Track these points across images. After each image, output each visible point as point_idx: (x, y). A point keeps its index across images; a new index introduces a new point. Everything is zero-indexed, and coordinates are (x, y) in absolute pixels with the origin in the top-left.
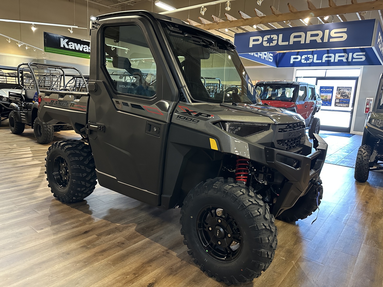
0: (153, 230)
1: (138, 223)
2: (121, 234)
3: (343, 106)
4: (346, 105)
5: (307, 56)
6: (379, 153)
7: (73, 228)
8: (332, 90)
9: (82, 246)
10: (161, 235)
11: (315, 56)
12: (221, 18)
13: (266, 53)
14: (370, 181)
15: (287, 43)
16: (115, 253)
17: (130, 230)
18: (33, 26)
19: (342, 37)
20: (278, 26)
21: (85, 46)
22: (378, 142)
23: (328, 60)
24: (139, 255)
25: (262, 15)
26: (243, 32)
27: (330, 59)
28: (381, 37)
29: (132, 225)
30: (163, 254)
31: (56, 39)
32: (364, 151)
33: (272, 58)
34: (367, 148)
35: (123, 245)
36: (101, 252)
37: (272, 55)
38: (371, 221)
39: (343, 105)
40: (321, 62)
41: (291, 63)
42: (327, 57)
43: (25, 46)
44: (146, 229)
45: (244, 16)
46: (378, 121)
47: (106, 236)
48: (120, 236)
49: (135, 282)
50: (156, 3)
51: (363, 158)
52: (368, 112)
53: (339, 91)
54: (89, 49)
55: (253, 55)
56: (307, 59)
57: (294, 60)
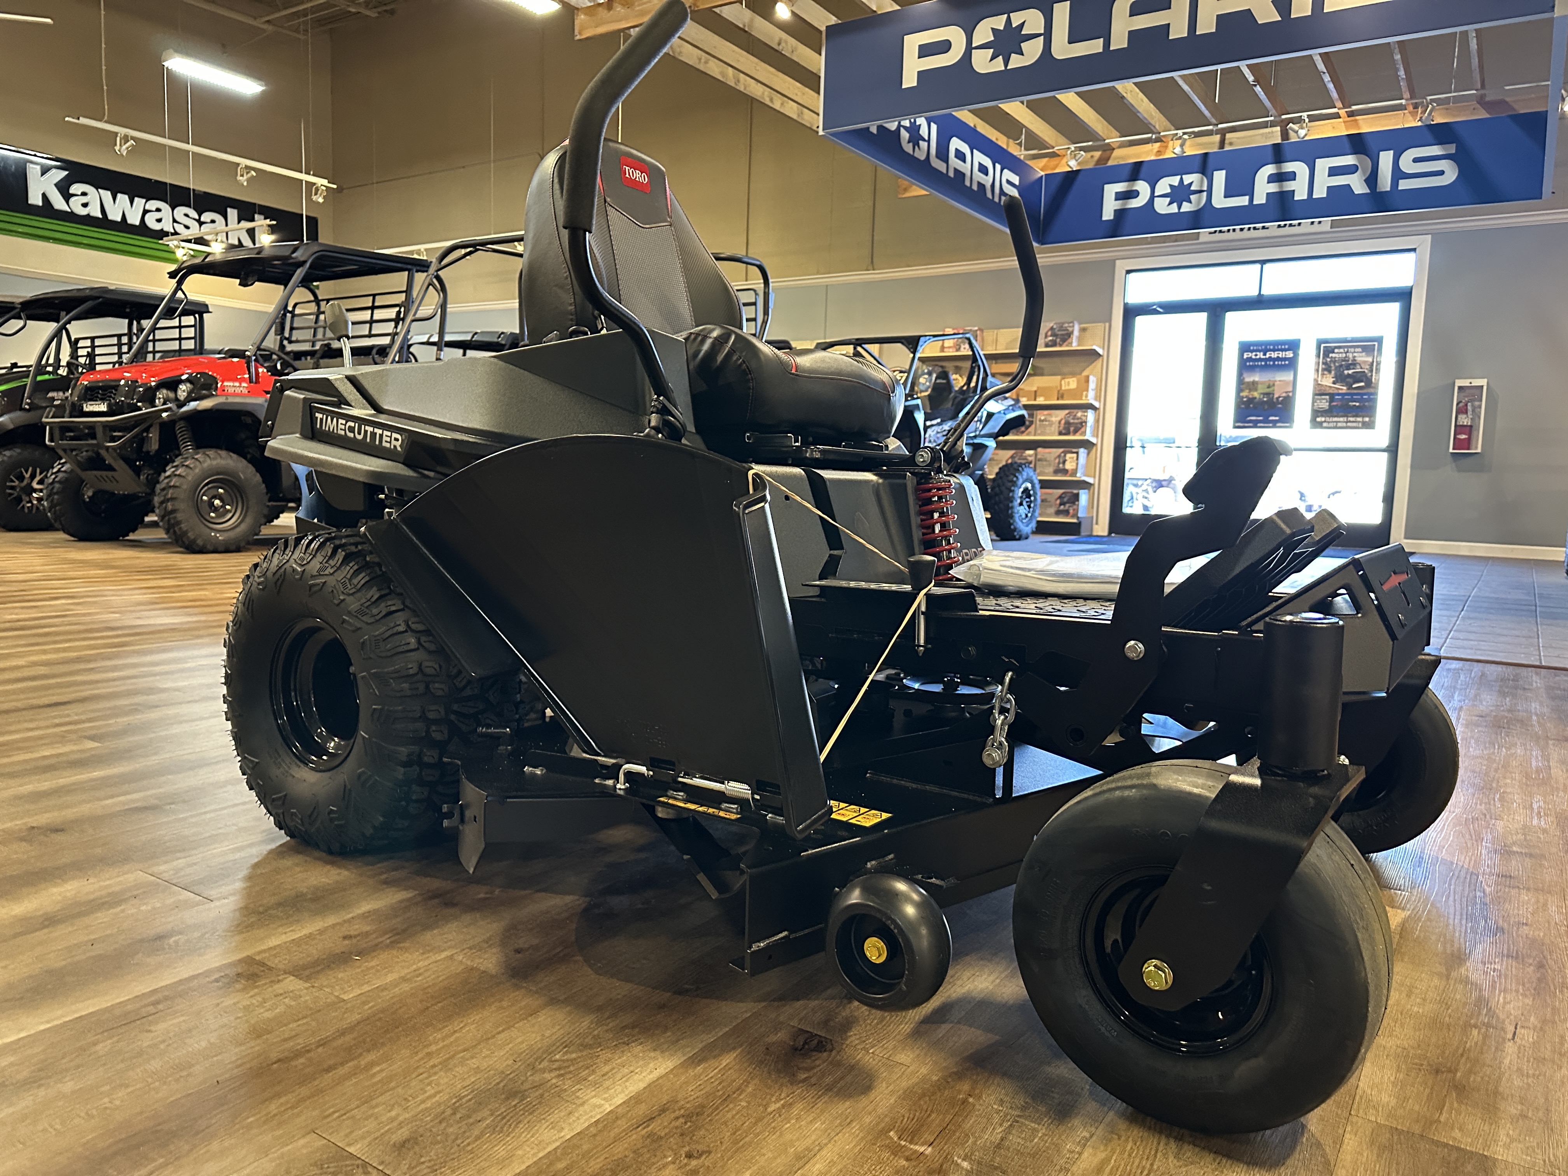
3: (1349, 424)
4: (1359, 419)
5: (1182, 179)
8: (1291, 356)
11: (1220, 177)
15: (1095, 46)
21: (153, 205)
23: (1281, 194)
27: (1289, 186)
33: (1014, 192)
37: (1016, 180)
39: (1350, 418)
40: (1247, 203)
41: (1104, 218)
42: (1272, 179)
52: (1467, 444)
53: (1328, 357)
54: (175, 221)
55: (923, 157)
56: (1179, 194)
57: (1120, 202)
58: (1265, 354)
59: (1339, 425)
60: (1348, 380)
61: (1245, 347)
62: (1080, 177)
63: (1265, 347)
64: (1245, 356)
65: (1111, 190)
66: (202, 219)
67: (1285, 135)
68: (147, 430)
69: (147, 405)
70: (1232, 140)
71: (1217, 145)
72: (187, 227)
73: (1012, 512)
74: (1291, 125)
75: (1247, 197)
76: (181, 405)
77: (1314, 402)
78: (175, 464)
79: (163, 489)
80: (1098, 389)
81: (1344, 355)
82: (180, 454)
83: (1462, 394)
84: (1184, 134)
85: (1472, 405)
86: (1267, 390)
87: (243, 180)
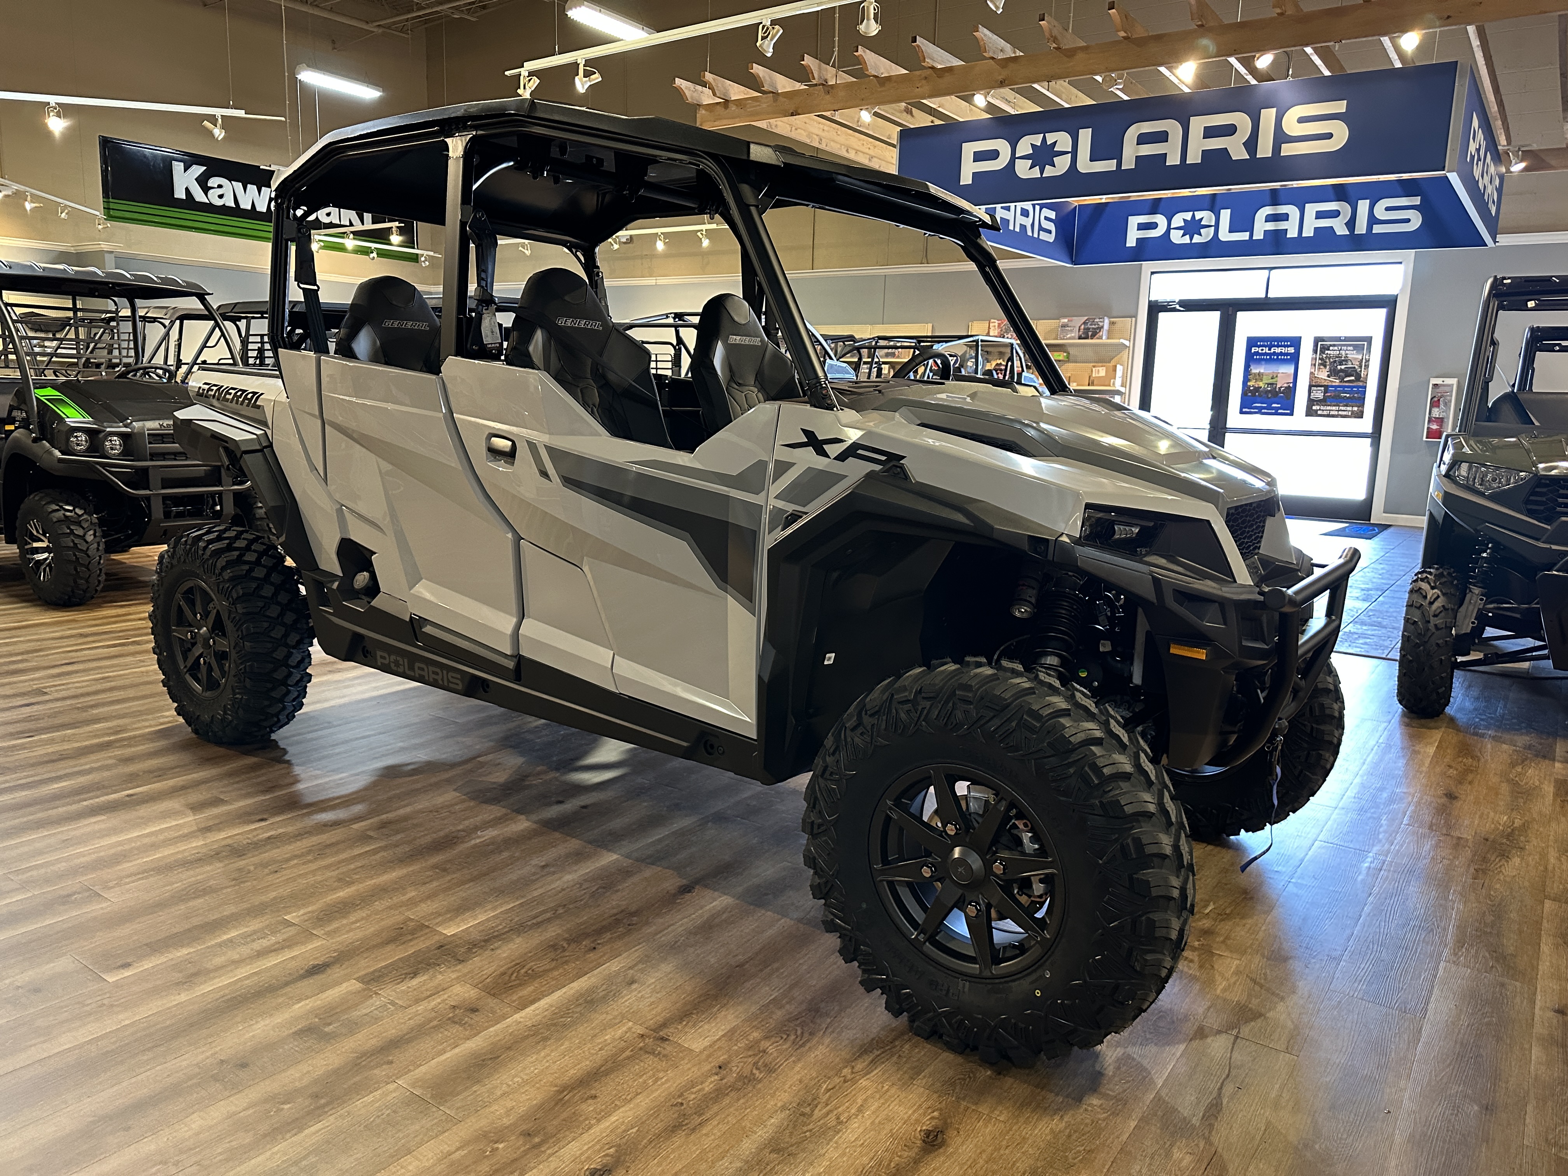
0: (595, 948)
1: (534, 921)
2: (466, 971)
3: (1340, 413)
4: (1349, 408)
5: (1194, 214)
6: (1489, 596)
7: (261, 954)
8: (1293, 351)
9: (300, 1027)
10: (630, 968)
11: (1226, 214)
12: (840, 66)
13: (1028, 205)
14: (1460, 709)
15: (1109, 165)
16: (444, 1051)
17: (499, 951)
18: (51, 114)
19: (1330, 136)
20: (1073, 98)
22: (1485, 555)
23: (1276, 232)
24: (543, 1054)
25: (1009, 51)
26: (932, 122)
27: (1282, 225)
28: (1480, 136)
29: (507, 932)
30: (641, 1044)
31: (154, 166)
32: (1431, 593)
33: (1051, 227)
34: (1444, 580)
35: (473, 1016)
36: (382, 1049)
37: (1052, 215)
38: (1472, 870)
39: (1341, 408)
40: (1247, 238)
41: (1128, 245)
42: (1270, 218)
43: (19, 196)
44: (565, 945)
45: (935, 56)
46: (1483, 469)
47: (398, 983)
48: (458, 978)
49: (535, 1167)
50: (571, 9)
51: (1429, 622)
52: (1439, 434)
53: (1324, 353)
56: (1191, 228)
57: (1142, 232)
58: (1270, 350)
59: (1332, 413)
60: (1341, 374)
61: (1252, 342)
62: (1108, 209)
63: (1271, 342)
64: (1253, 350)
65: (1134, 221)
75: (1248, 233)
77: (1311, 392)
80: (1124, 376)
81: (1338, 352)
83: (1435, 391)
85: (1444, 401)
86: (1271, 381)
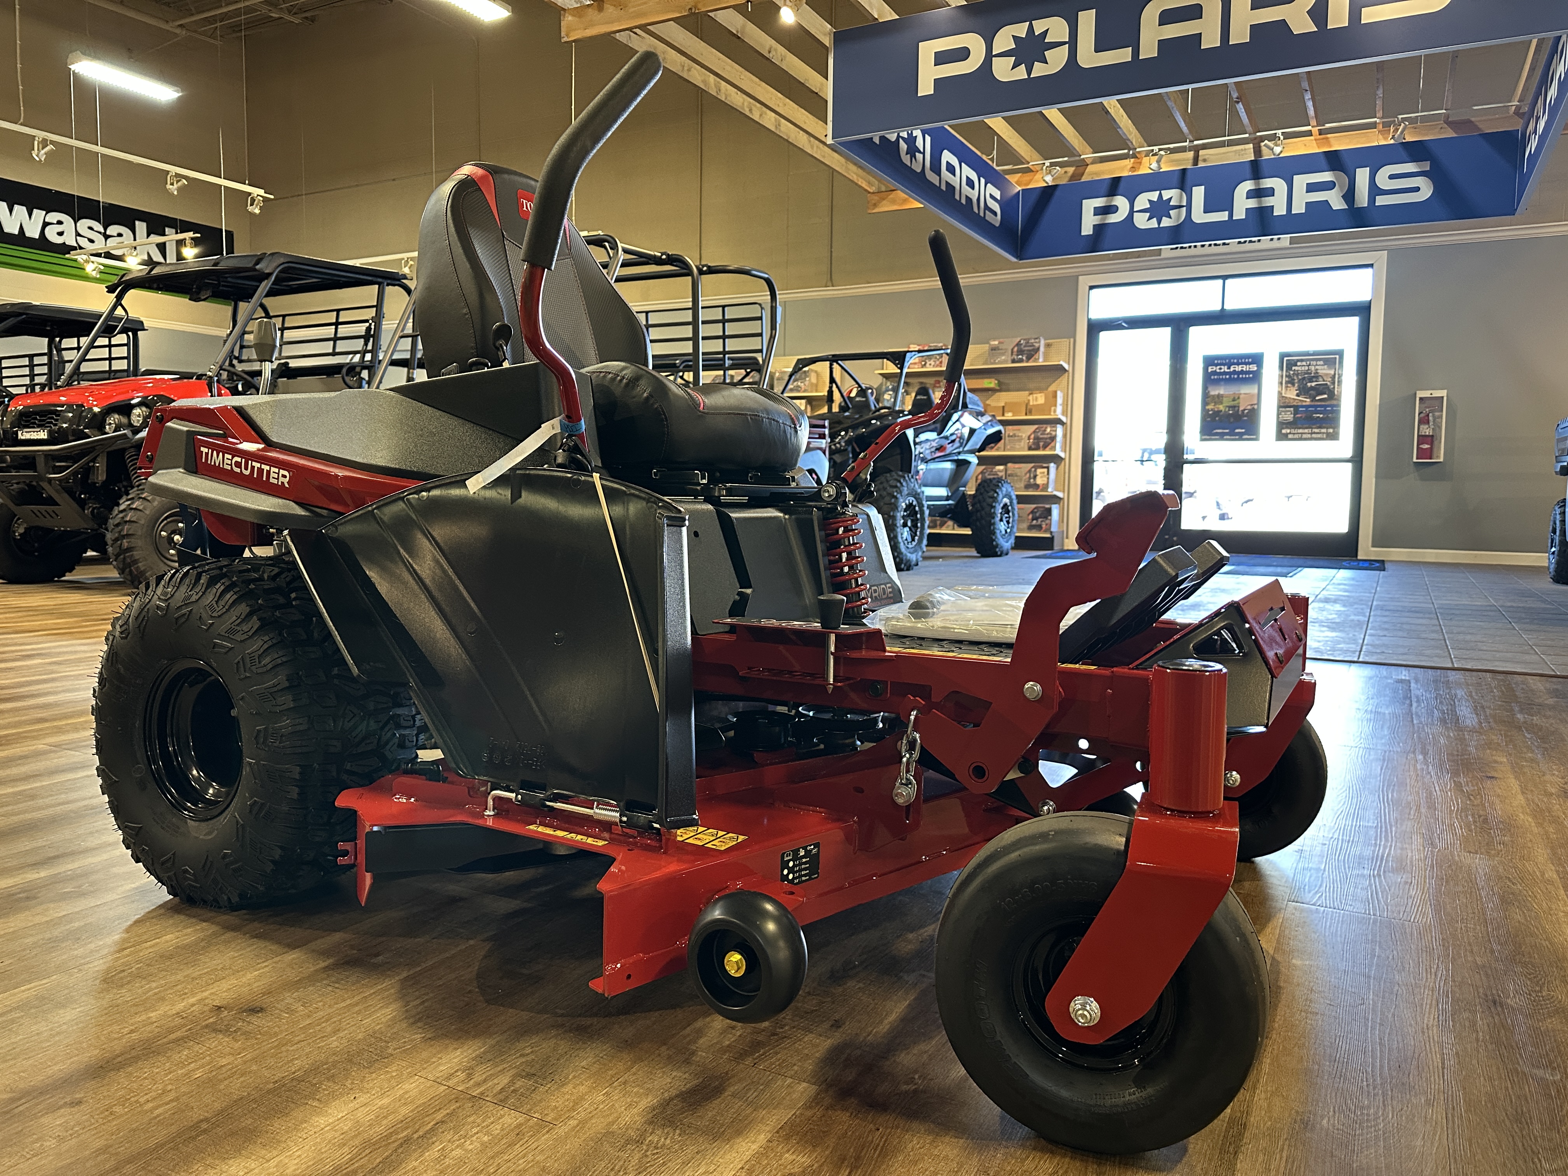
3: (1313, 435)
4: (1323, 430)
5: (1160, 194)
8: (1255, 369)
11: (1199, 193)
15: (1124, 55)
21: (53, 217)
23: (1260, 210)
27: (1268, 201)
33: (996, 207)
37: (997, 194)
39: (1314, 430)
41: (1083, 234)
42: (1251, 195)
52: (1429, 454)
53: (1291, 369)
54: (78, 234)
55: (919, 171)
56: (1158, 209)
57: (1099, 217)
58: (1229, 368)
59: (1304, 436)
60: (1312, 392)
61: (1209, 361)
62: (1058, 193)
63: (1229, 360)
64: (1210, 370)
65: (1090, 205)
66: (108, 233)
67: (1258, 151)
68: (94, 460)
69: (96, 432)
70: (1206, 157)
71: (1191, 161)
72: (92, 241)
73: (994, 528)
74: (1266, 142)
75: (1227, 213)
76: (137, 431)
77: (1278, 414)
78: (130, 497)
79: (117, 525)
80: (1065, 404)
81: (1307, 368)
82: (133, 487)
83: (1423, 406)
84: (1160, 150)
85: (1433, 416)
86: (1232, 403)
87: (173, 189)
